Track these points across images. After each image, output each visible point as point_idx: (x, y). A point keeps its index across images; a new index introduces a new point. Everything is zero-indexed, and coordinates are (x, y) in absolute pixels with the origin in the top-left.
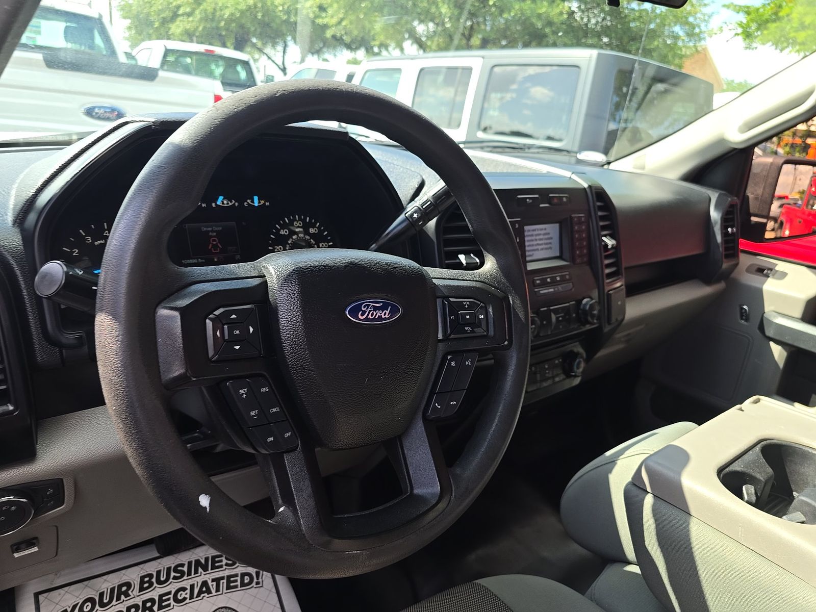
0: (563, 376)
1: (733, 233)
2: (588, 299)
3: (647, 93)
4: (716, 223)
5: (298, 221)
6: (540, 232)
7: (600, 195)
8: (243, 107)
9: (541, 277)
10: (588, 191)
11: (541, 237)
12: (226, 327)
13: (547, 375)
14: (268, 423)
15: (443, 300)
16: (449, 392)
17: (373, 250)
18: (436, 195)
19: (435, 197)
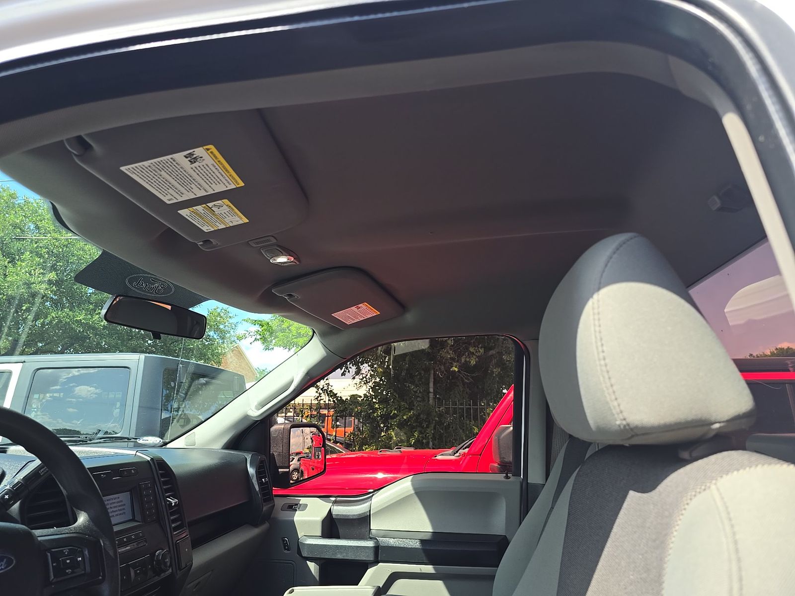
1: (266, 482)
2: (160, 551)
3: (190, 387)
4: (253, 476)
6: (114, 501)
7: (160, 465)
9: (119, 538)
10: (151, 463)
11: (115, 505)
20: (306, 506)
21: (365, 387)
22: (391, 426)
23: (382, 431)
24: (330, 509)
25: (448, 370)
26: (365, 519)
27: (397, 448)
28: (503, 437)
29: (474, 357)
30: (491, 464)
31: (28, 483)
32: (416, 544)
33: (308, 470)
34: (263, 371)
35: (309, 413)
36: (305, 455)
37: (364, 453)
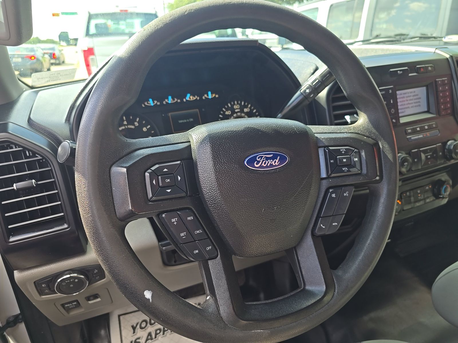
0: (433, 198)
2: (453, 141)
5: (236, 105)
6: (410, 95)
8: (161, 25)
9: (412, 128)
10: (450, 60)
11: (411, 98)
12: (160, 177)
13: (419, 198)
14: (194, 240)
15: (324, 149)
16: (331, 216)
17: (280, 117)
18: (322, 75)
19: (322, 76)
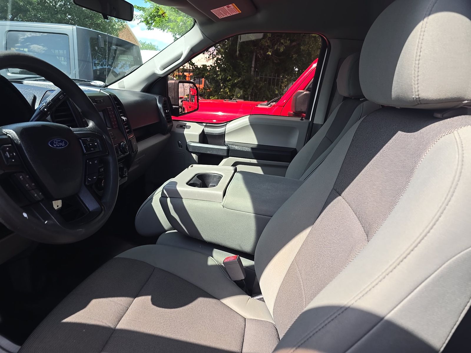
1: (168, 113)
2: (123, 143)
4: (161, 109)
7: (115, 98)
10: (110, 97)
12: (7, 152)
14: (32, 189)
15: (81, 139)
20: (189, 127)
21: (212, 60)
22: (227, 86)
23: (222, 88)
24: (203, 129)
25: (265, 54)
26: (222, 136)
27: (233, 99)
28: (299, 98)
29: (283, 46)
30: (289, 112)
31: (55, 103)
32: (250, 150)
33: (187, 108)
34: (144, 43)
35: (178, 74)
36: (185, 99)
37: (211, 100)
